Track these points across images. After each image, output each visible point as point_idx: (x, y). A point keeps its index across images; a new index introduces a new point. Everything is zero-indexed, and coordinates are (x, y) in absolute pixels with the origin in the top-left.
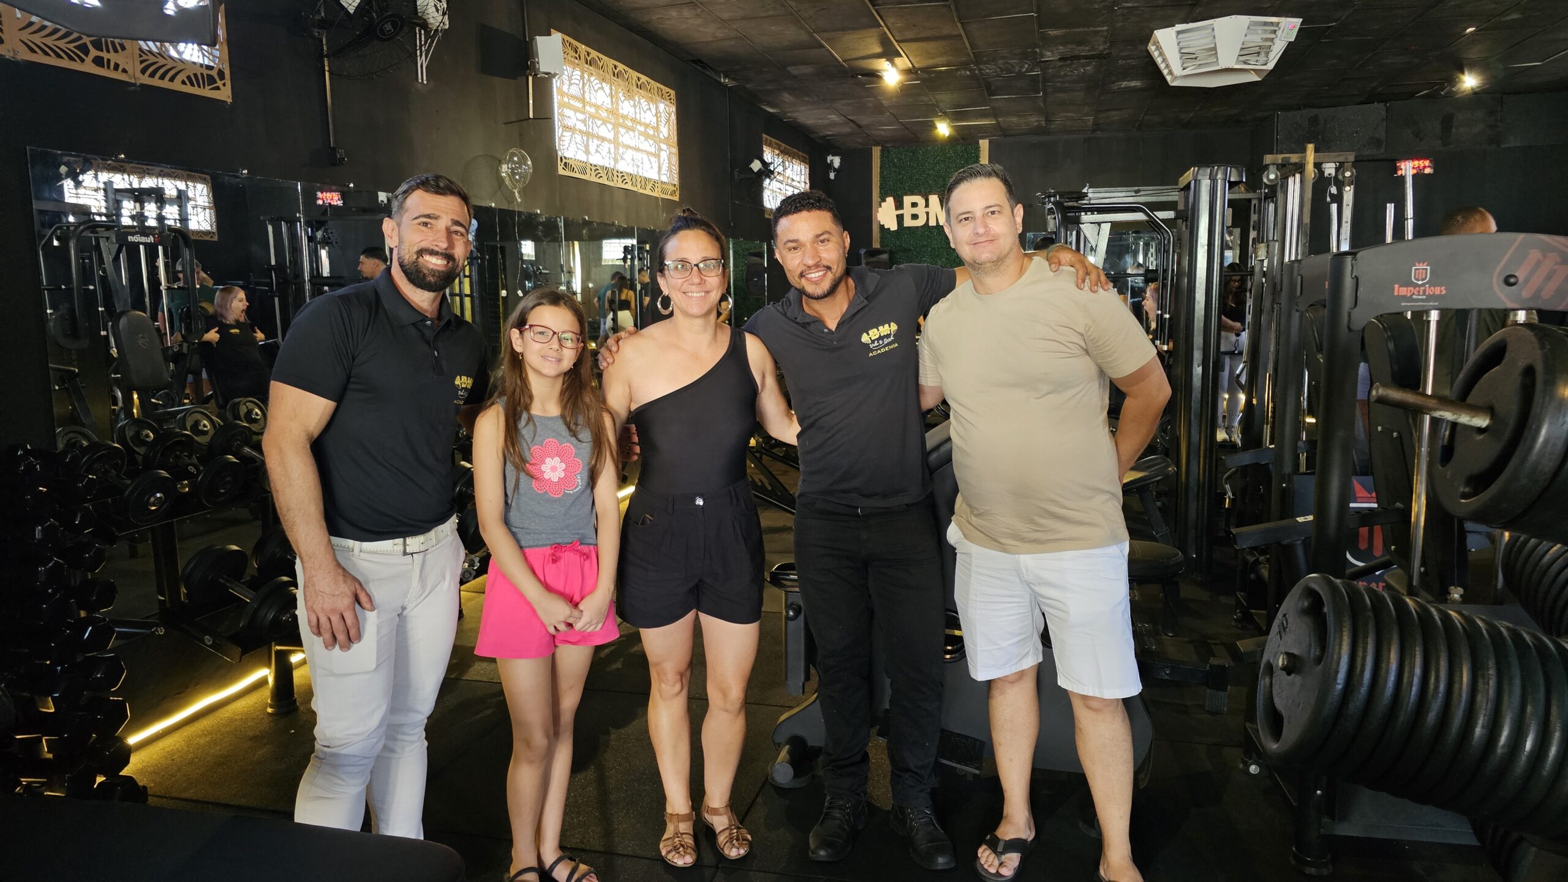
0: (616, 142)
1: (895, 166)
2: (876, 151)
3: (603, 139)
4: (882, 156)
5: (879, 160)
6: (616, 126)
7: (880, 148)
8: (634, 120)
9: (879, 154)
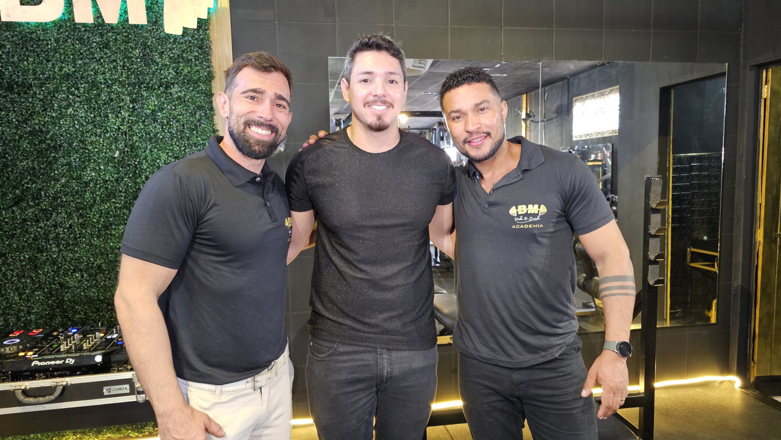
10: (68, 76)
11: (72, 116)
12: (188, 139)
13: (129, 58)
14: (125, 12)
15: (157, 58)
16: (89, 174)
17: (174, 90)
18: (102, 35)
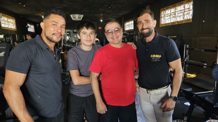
0: (8, 24)
3: (7, 24)
6: (8, 23)
8: (10, 22)
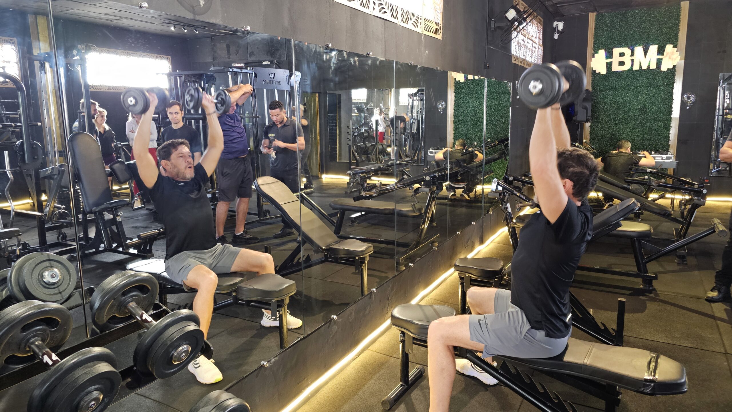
1: (607, 26)
2: (592, 17)
4: (597, 19)
5: (594, 23)
7: (595, 13)
9: (594, 18)
10: (628, 85)
11: (628, 96)
12: (664, 102)
13: (648, 79)
14: (649, 65)
15: (657, 78)
16: (630, 113)
17: (662, 88)
18: (640, 72)
